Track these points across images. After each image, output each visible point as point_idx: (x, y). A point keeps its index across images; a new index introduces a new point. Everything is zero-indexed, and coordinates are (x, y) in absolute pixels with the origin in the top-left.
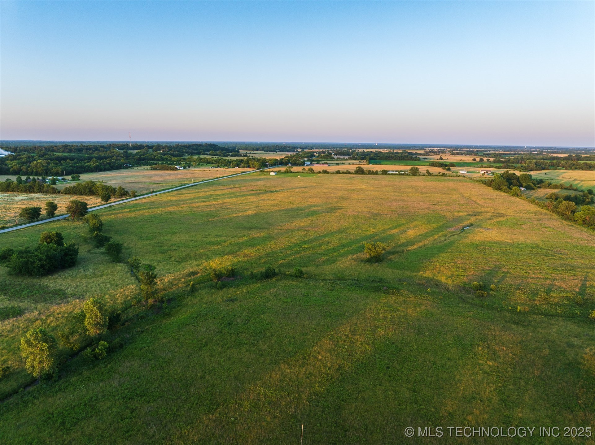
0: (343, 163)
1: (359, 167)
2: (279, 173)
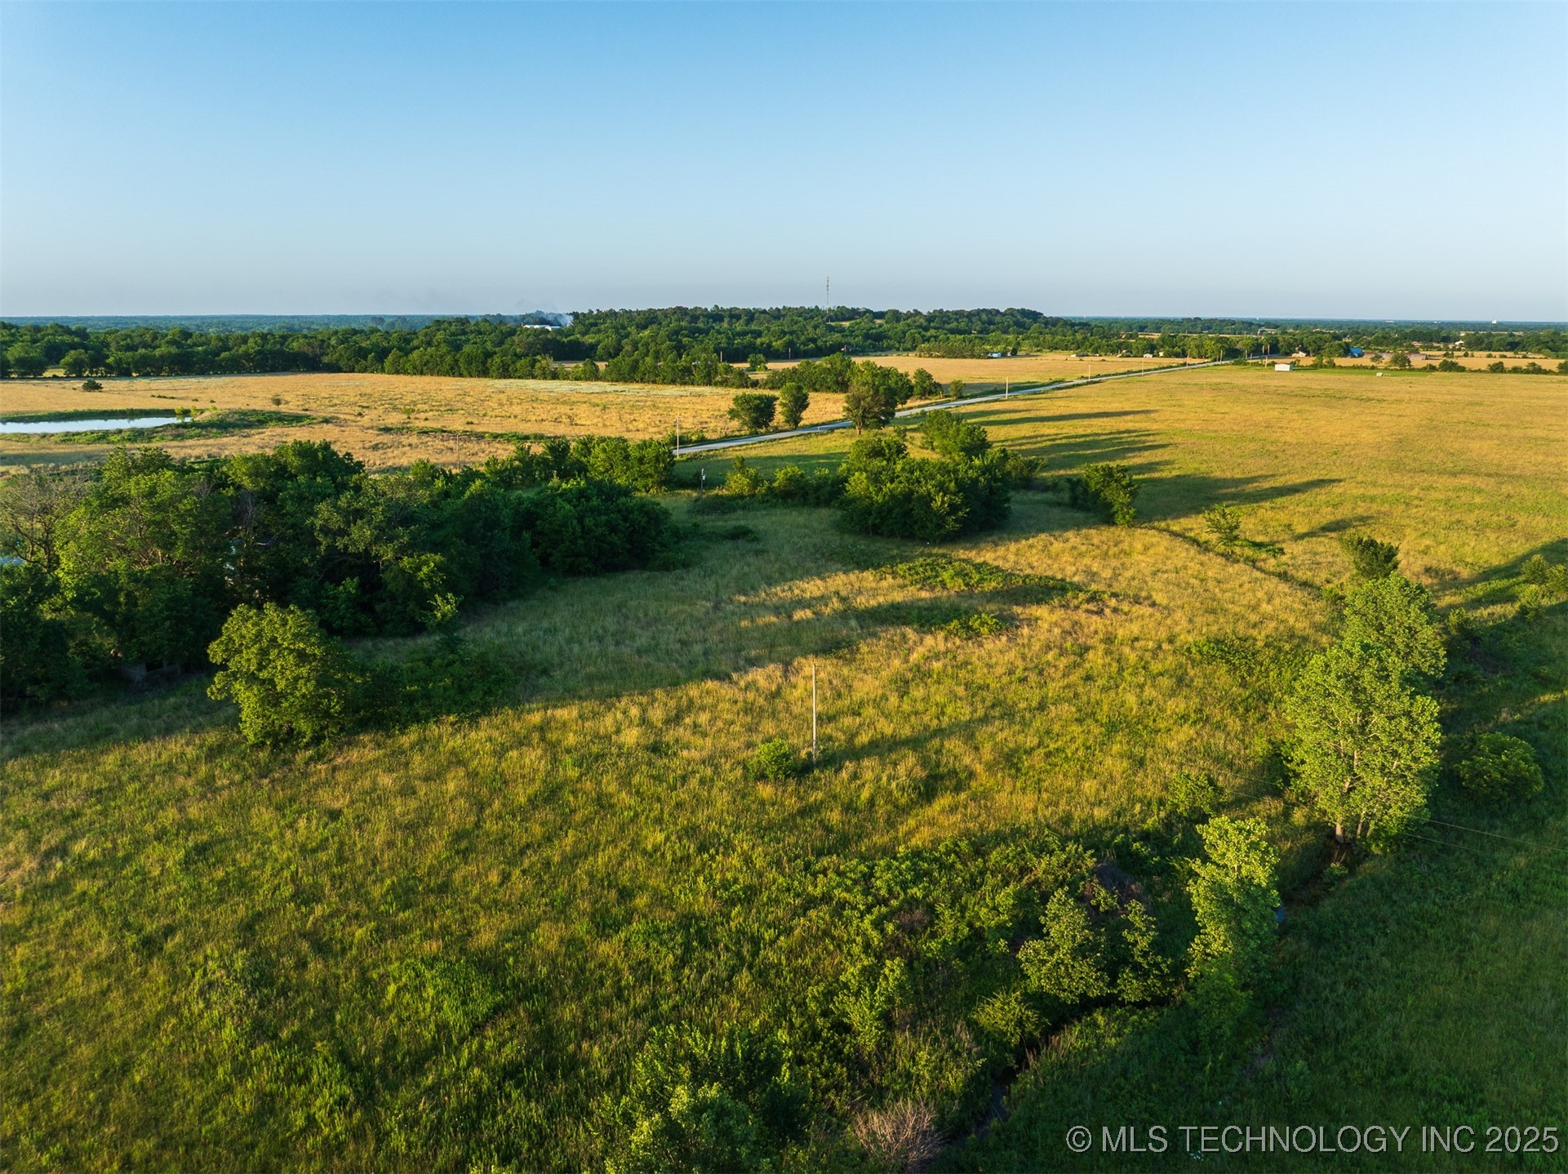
2: (1297, 369)
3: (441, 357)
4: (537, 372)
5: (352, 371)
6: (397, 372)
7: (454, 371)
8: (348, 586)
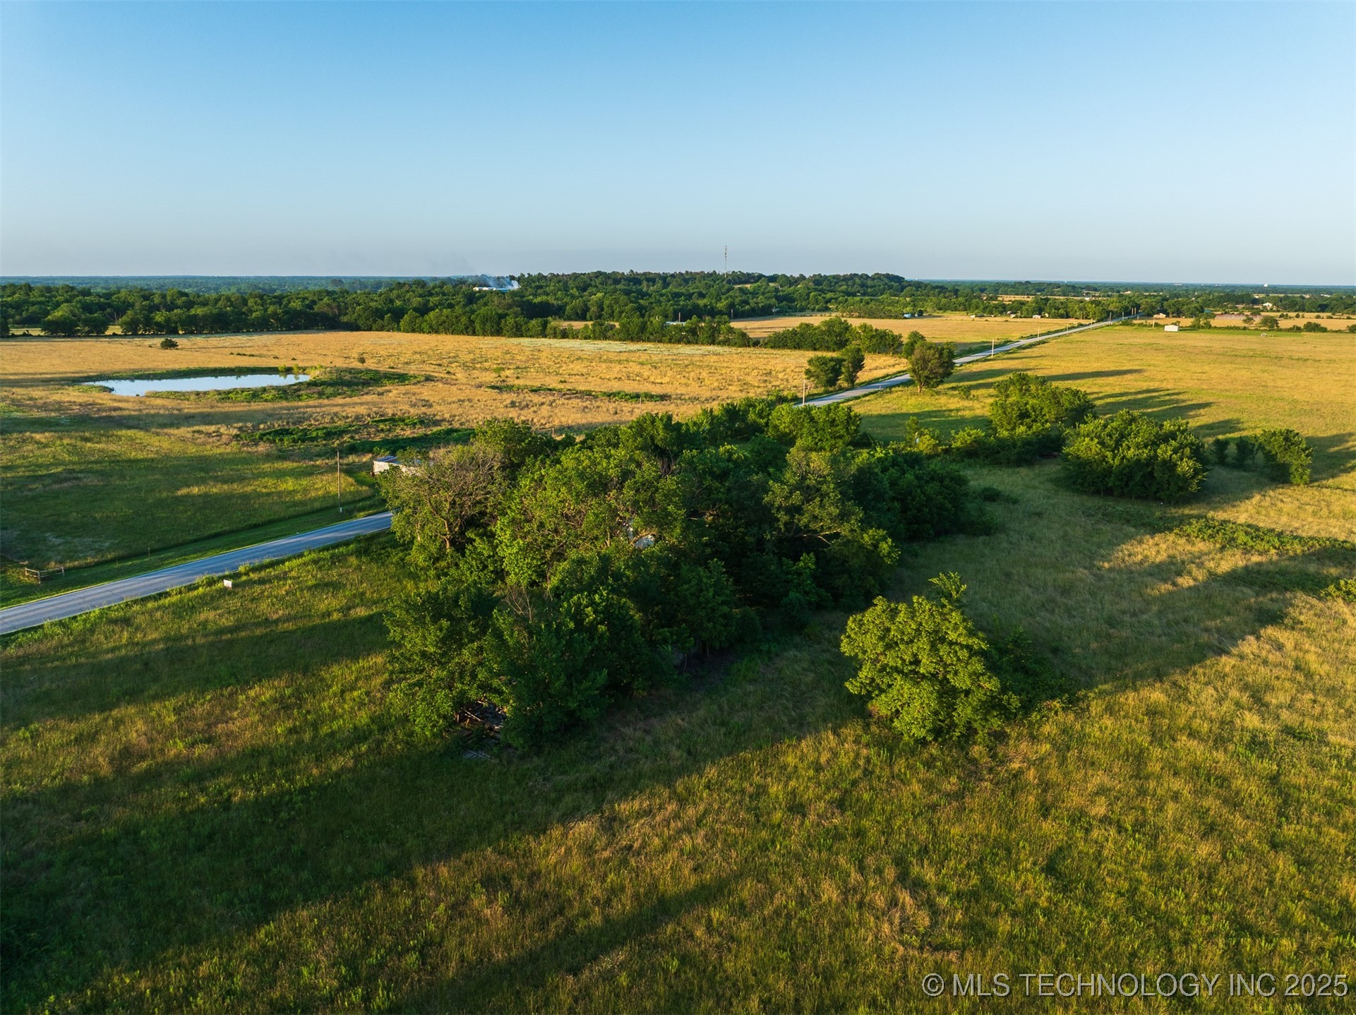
0: (1298, 316)
2: (1182, 329)
3: (457, 317)
4: (548, 331)
5: (370, 329)
6: (413, 331)
7: (470, 330)
8: (807, 561)
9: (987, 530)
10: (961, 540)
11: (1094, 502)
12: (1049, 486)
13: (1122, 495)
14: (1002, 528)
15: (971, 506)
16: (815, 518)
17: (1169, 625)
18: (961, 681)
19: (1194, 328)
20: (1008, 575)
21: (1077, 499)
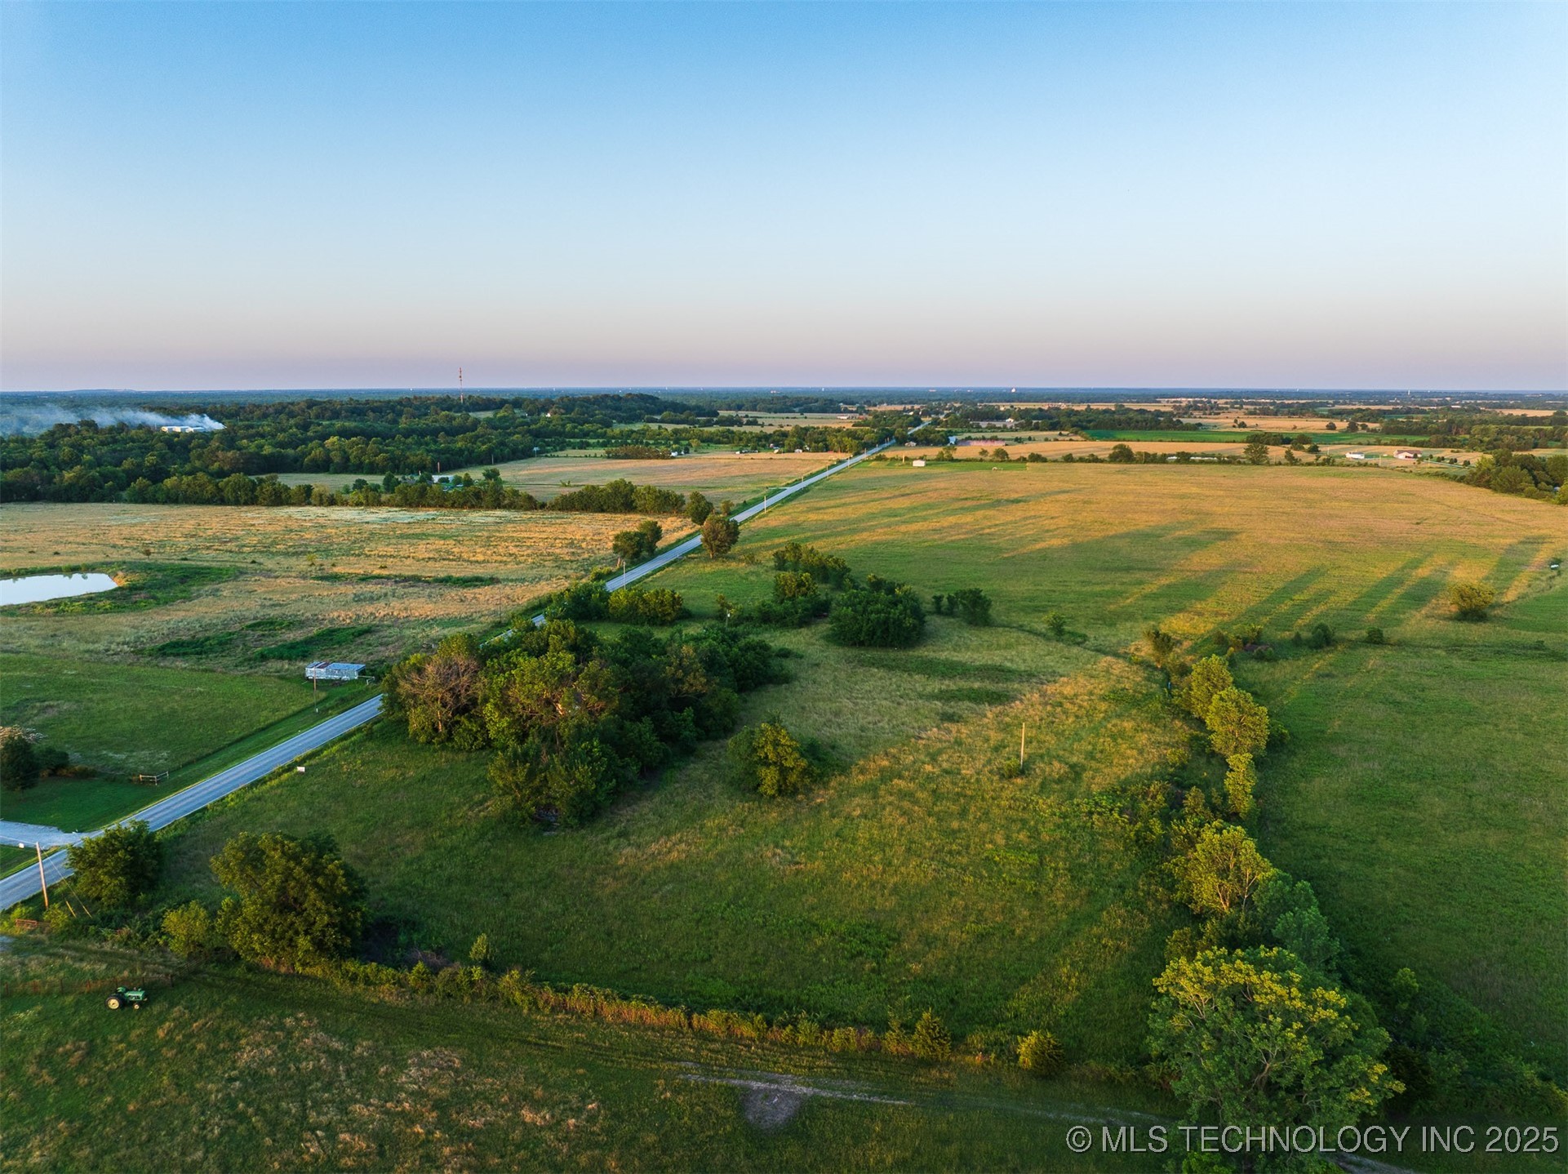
0: (1030, 439)
1: (1121, 447)
2: (930, 463)
8: (688, 712)
9: (786, 679)
10: (771, 688)
11: (852, 652)
12: (822, 642)
13: (870, 645)
14: (795, 678)
15: (774, 663)
16: (691, 685)
17: (894, 727)
18: (789, 764)
19: (940, 459)
20: (803, 708)
21: (841, 651)
